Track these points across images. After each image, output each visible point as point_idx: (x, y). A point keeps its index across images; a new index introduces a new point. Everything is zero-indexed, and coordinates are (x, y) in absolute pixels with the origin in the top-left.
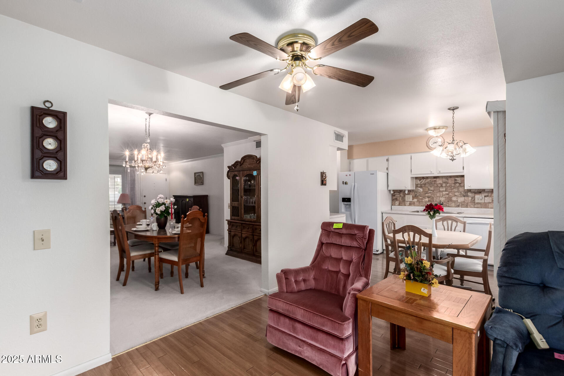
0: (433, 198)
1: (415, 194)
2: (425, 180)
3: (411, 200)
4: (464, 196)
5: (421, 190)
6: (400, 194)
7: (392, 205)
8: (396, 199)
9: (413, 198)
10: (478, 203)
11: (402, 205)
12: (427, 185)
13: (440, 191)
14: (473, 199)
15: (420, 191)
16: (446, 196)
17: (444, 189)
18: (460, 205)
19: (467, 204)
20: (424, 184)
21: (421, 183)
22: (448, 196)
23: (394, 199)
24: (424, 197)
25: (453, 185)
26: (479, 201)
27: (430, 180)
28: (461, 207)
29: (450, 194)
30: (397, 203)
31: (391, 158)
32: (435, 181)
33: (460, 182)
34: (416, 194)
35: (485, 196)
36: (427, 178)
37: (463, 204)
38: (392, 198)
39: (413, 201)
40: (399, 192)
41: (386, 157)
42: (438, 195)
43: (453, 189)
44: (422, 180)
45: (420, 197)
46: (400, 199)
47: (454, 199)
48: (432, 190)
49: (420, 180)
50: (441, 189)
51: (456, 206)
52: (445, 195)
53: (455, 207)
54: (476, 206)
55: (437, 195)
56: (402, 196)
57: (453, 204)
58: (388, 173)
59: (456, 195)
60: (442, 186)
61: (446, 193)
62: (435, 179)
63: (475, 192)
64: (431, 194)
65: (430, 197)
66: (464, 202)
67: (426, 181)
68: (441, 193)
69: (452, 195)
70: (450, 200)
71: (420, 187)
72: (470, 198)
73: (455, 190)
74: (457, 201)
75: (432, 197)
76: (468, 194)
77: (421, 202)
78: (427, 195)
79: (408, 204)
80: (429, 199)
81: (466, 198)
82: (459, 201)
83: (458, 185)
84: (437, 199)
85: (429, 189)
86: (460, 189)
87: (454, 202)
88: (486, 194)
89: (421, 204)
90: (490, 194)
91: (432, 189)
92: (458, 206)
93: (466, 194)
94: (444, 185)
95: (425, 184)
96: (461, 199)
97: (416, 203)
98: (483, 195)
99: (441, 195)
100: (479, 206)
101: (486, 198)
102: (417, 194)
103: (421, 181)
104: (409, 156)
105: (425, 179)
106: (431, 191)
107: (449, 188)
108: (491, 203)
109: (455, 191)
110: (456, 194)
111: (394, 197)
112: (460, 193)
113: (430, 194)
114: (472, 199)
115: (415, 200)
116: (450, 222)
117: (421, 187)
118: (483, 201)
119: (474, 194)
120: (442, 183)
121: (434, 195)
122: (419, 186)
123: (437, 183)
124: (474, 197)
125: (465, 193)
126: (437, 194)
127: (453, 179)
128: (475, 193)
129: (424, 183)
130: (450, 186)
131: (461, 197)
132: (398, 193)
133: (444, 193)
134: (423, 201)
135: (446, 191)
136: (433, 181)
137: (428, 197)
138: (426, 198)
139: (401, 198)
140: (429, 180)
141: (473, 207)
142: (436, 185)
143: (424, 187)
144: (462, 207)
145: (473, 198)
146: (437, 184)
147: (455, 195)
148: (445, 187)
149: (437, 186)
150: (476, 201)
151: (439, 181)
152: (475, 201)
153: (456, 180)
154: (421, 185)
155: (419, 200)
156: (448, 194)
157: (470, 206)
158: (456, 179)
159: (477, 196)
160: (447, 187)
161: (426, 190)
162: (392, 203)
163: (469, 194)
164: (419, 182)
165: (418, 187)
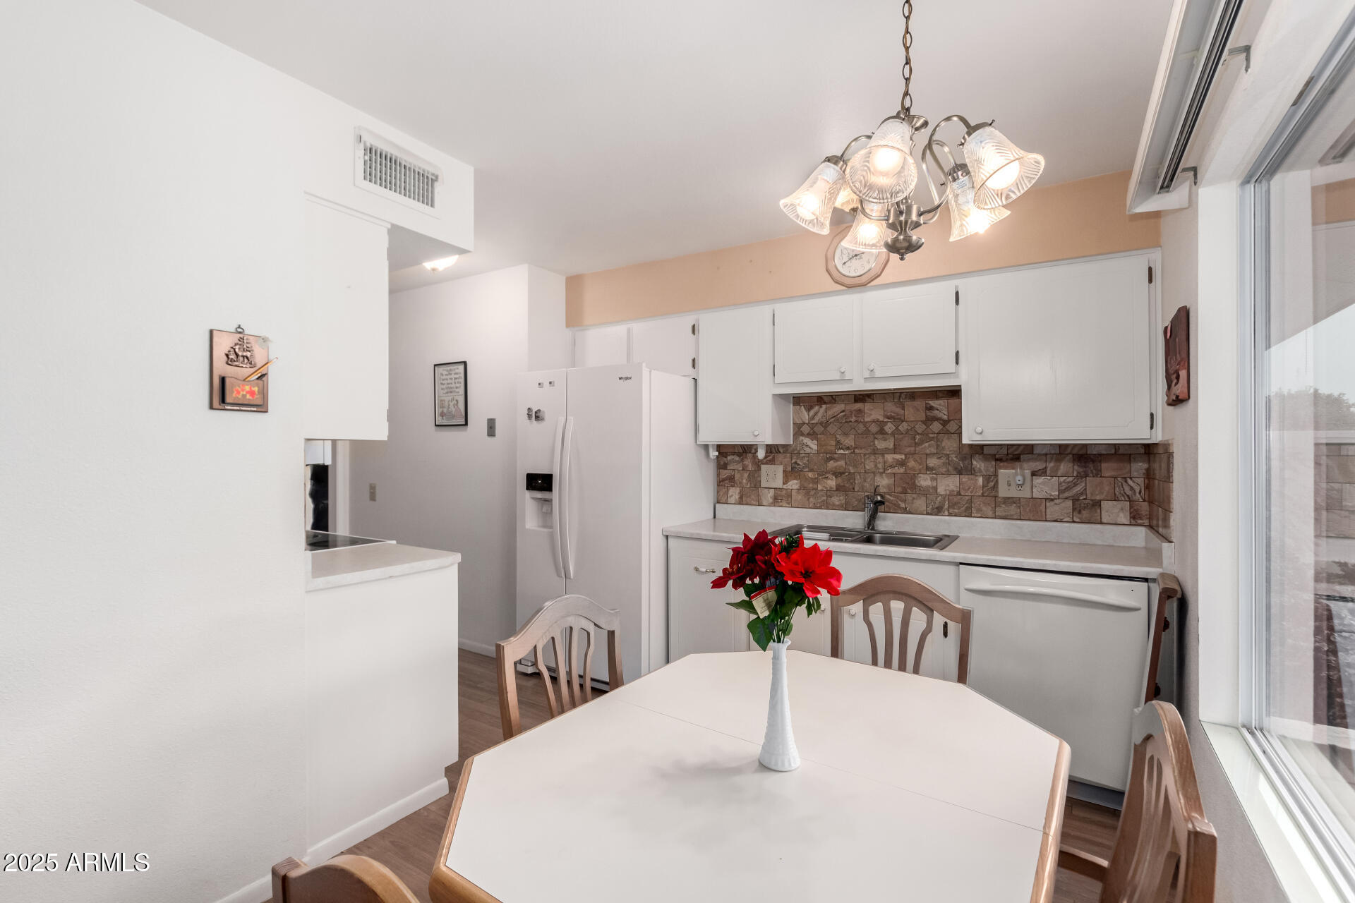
0: (851, 477)
1: (793, 461)
2: (824, 406)
3: (778, 483)
4: (960, 473)
5: (813, 445)
6: (742, 460)
7: (718, 502)
8: (731, 479)
9: (787, 476)
10: (1007, 500)
11: (748, 500)
12: (832, 429)
13: (875, 452)
14: (992, 484)
15: (808, 450)
16: (896, 470)
17: (890, 444)
18: (946, 507)
19: (970, 501)
20: (821, 423)
21: (813, 418)
22: (902, 470)
23: (724, 480)
24: (823, 475)
25: (920, 428)
26: (1013, 493)
27: (842, 407)
28: (946, 513)
29: (911, 463)
30: (734, 493)
31: (707, 320)
32: (860, 411)
33: (945, 417)
34: (796, 463)
35: (1034, 474)
36: (832, 398)
37: (956, 504)
38: (718, 475)
39: (785, 487)
40: (739, 455)
41: (689, 320)
42: (869, 465)
43: (922, 442)
44: (817, 408)
45: (810, 475)
46: (744, 481)
47: (924, 481)
48: (848, 448)
49: (809, 409)
50: (880, 444)
51: (929, 510)
52: (891, 467)
53: (928, 514)
54: (999, 511)
55: (867, 467)
56: (750, 467)
57: (920, 503)
58: (695, 380)
59: (931, 465)
60: (882, 432)
61: (898, 457)
62: (859, 406)
63: (997, 456)
64: (846, 463)
65: (842, 473)
66: (959, 493)
67: (830, 413)
68: (880, 459)
69: (917, 467)
70: (908, 484)
71: (808, 435)
72: (980, 480)
73: (928, 447)
74: (935, 488)
75: (850, 473)
76: (974, 462)
77: (812, 492)
78: (832, 464)
79: (771, 500)
80: (840, 480)
81: (965, 479)
82: (941, 490)
83: (936, 426)
84: (865, 481)
85: (838, 443)
86: (944, 444)
87: (925, 493)
88: (1038, 465)
89: (811, 499)
90: (1052, 464)
91: (849, 441)
92: (938, 511)
93: (966, 462)
94: (889, 428)
95: (825, 424)
96: (948, 484)
97: (794, 493)
98: (1027, 467)
99: (880, 466)
100: (1013, 509)
101: (1039, 480)
102: (798, 462)
103: (812, 413)
104: (766, 310)
105: (825, 403)
106: (847, 452)
107: (906, 441)
108: (1056, 501)
109: (928, 451)
110: (932, 462)
111: (725, 473)
112: (944, 460)
113: (842, 463)
114: (988, 483)
115: (794, 484)
116: (897, 606)
117: (812, 435)
118: (1025, 493)
119: (994, 463)
120: (881, 418)
121: (855, 466)
122: (806, 429)
123: (866, 420)
124: (996, 475)
125: (963, 459)
126: (867, 462)
127: (920, 404)
128: (997, 460)
129: (824, 420)
130: (912, 433)
131: (948, 473)
132: (737, 458)
133: (890, 458)
134: (820, 487)
135: (895, 450)
136: (851, 412)
137: (837, 474)
138: (830, 476)
139: (746, 475)
140: (838, 408)
141: (990, 513)
142: (861, 428)
143: (822, 433)
144: (950, 515)
145: (992, 479)
146: (865, 423)
147: (928, 468)
148: (893, 434)
149: (867, 432)
150: (1003, 492)
151: (873, 413)
152: (997, 491)
153: (931, 408)
154: (812, 426)
155: (806, 485)
156: (902, 463)
157: (979, 510)
158: (933, 403)
159: (1005, 473)
160: (901, 436)
161: (829, 447)
162: (718, 492)
163: (978, 463)
164: (805, 416)
165: (802, 435)
